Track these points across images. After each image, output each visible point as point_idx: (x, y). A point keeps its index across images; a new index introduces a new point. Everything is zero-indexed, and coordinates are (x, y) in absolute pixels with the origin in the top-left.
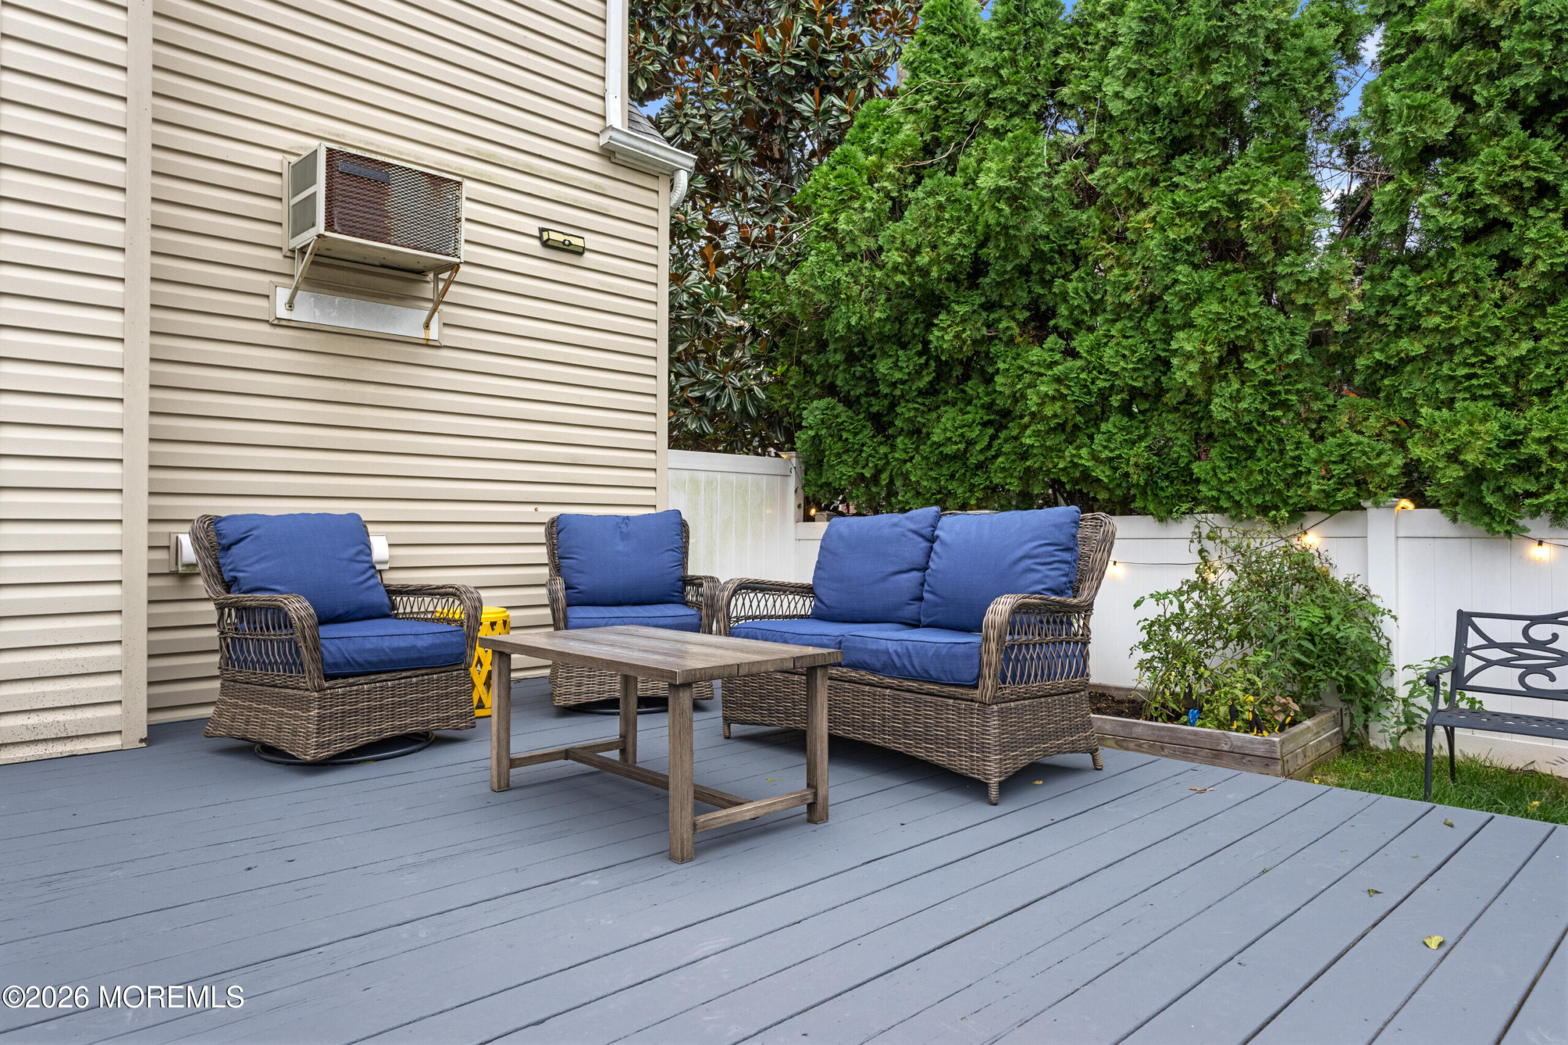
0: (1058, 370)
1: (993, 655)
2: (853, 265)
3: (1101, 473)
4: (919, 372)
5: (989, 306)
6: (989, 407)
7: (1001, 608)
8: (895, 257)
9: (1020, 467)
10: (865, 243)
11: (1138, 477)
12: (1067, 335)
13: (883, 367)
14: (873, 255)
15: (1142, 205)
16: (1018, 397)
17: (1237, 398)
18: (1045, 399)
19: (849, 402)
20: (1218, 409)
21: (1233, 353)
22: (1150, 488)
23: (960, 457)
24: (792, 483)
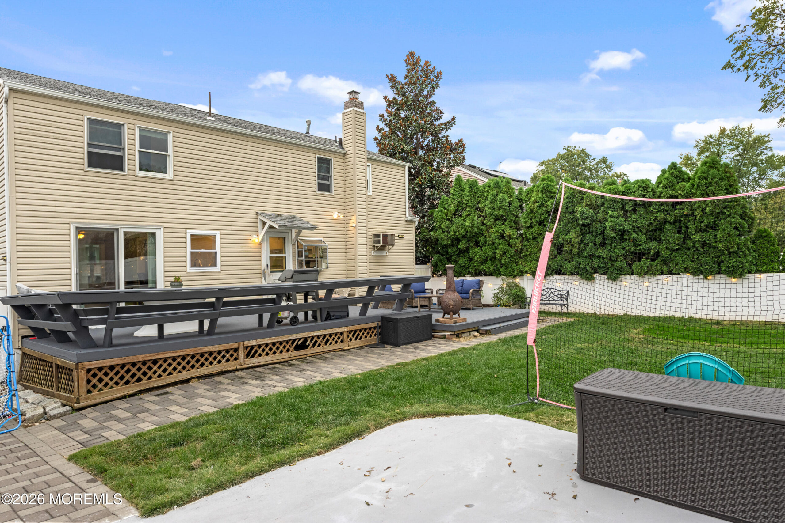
0: (480, 253)
1: (471, 295)
2: (445, 233)
3: (487, 270)
4: (456, 251)
5: (468, 241)
6: (469, 258)
7: (471, 290)
8: (452, 233)
9: (474, 268)
10: (446, 229)
11: (492, 271)
12: (481, 247)
13: (450, 250)
14: (448, 232)
15: (492, 228)
16: (474, 257)
17: (505, 259)
18: (478, 258)
19: (442, 255)
20: (503, 261)
21: (505, 253)
22: (495, 272)
23: (464, 266)
24: (430, 270)
